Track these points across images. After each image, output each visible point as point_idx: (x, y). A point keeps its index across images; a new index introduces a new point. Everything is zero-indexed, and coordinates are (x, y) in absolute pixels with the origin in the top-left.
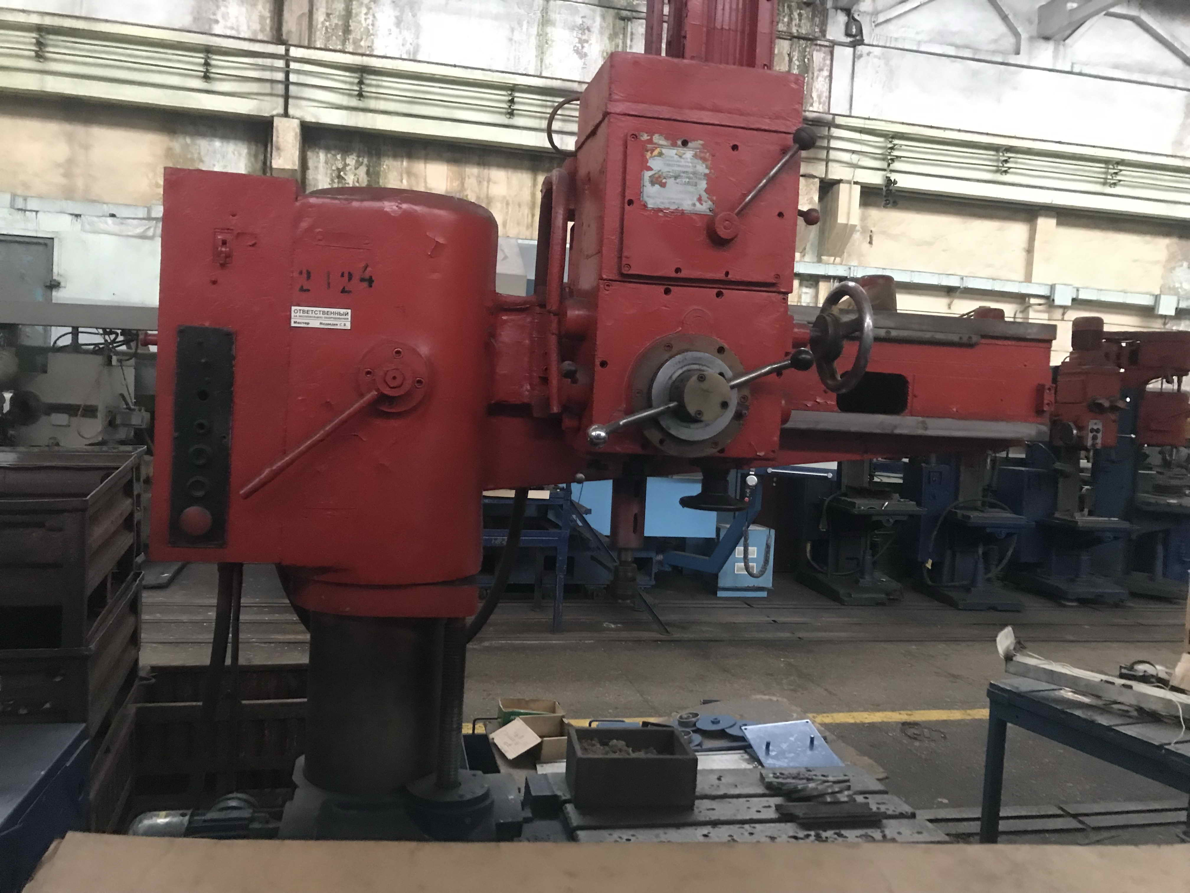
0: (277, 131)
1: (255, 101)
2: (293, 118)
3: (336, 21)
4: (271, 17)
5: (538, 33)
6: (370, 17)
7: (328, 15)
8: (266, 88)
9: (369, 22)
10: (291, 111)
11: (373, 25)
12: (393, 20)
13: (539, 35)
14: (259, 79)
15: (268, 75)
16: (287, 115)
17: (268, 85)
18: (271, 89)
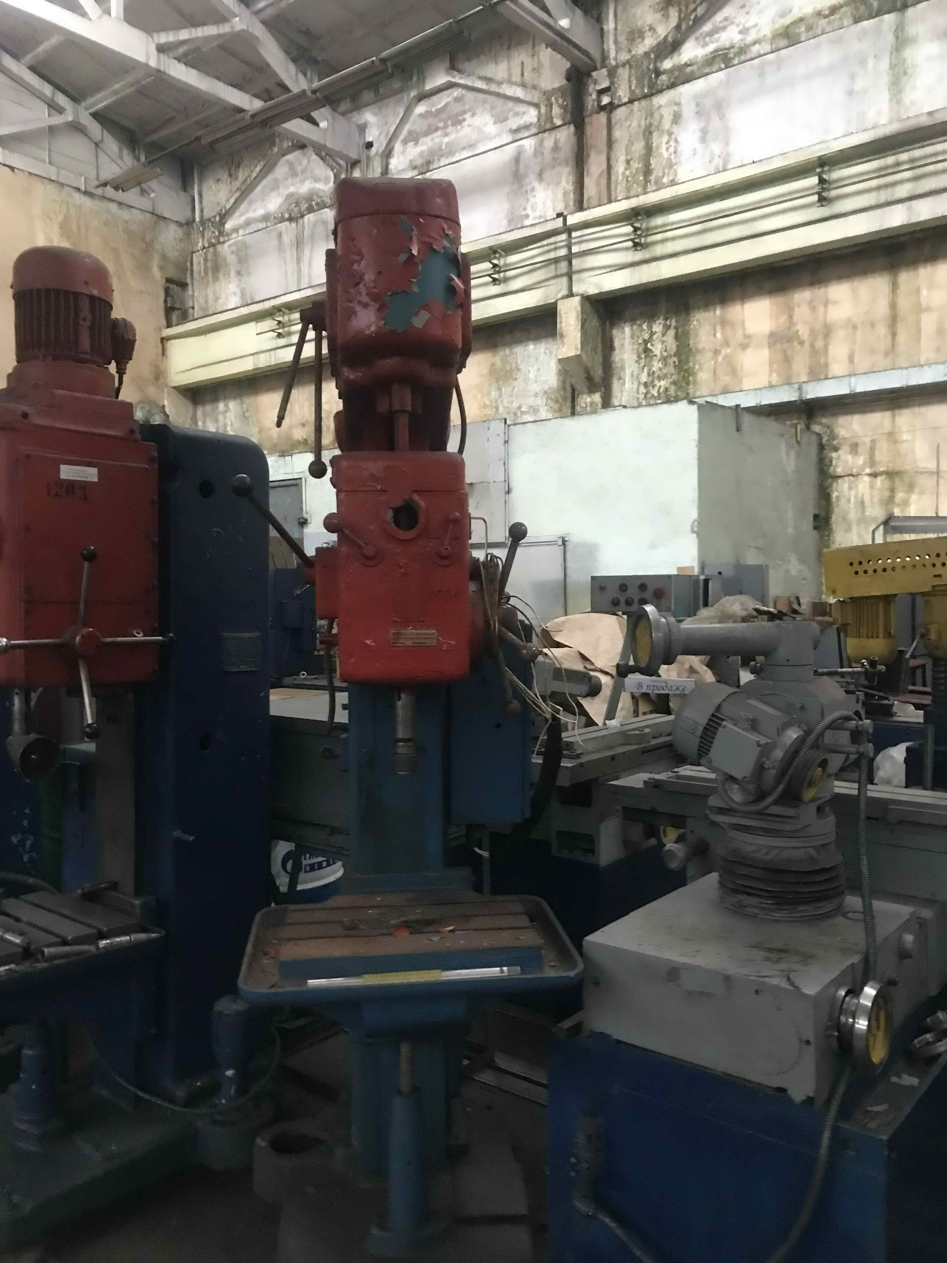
0: (560, 315)
1: (542, 289)
2: (577, 295)
3: (637, 165)
5: (891, 64)
6: (672, 143)
7: (628, 162)
8: (552, 270)
9: (672, 150)
10: (575, 290)
11: (675, 152)
12: (698, 134)
13: (892, 67)
14: (544, 264)
15: (552, 255)
16: (571, 295)
17: (553, 267)
18: (556, 269)
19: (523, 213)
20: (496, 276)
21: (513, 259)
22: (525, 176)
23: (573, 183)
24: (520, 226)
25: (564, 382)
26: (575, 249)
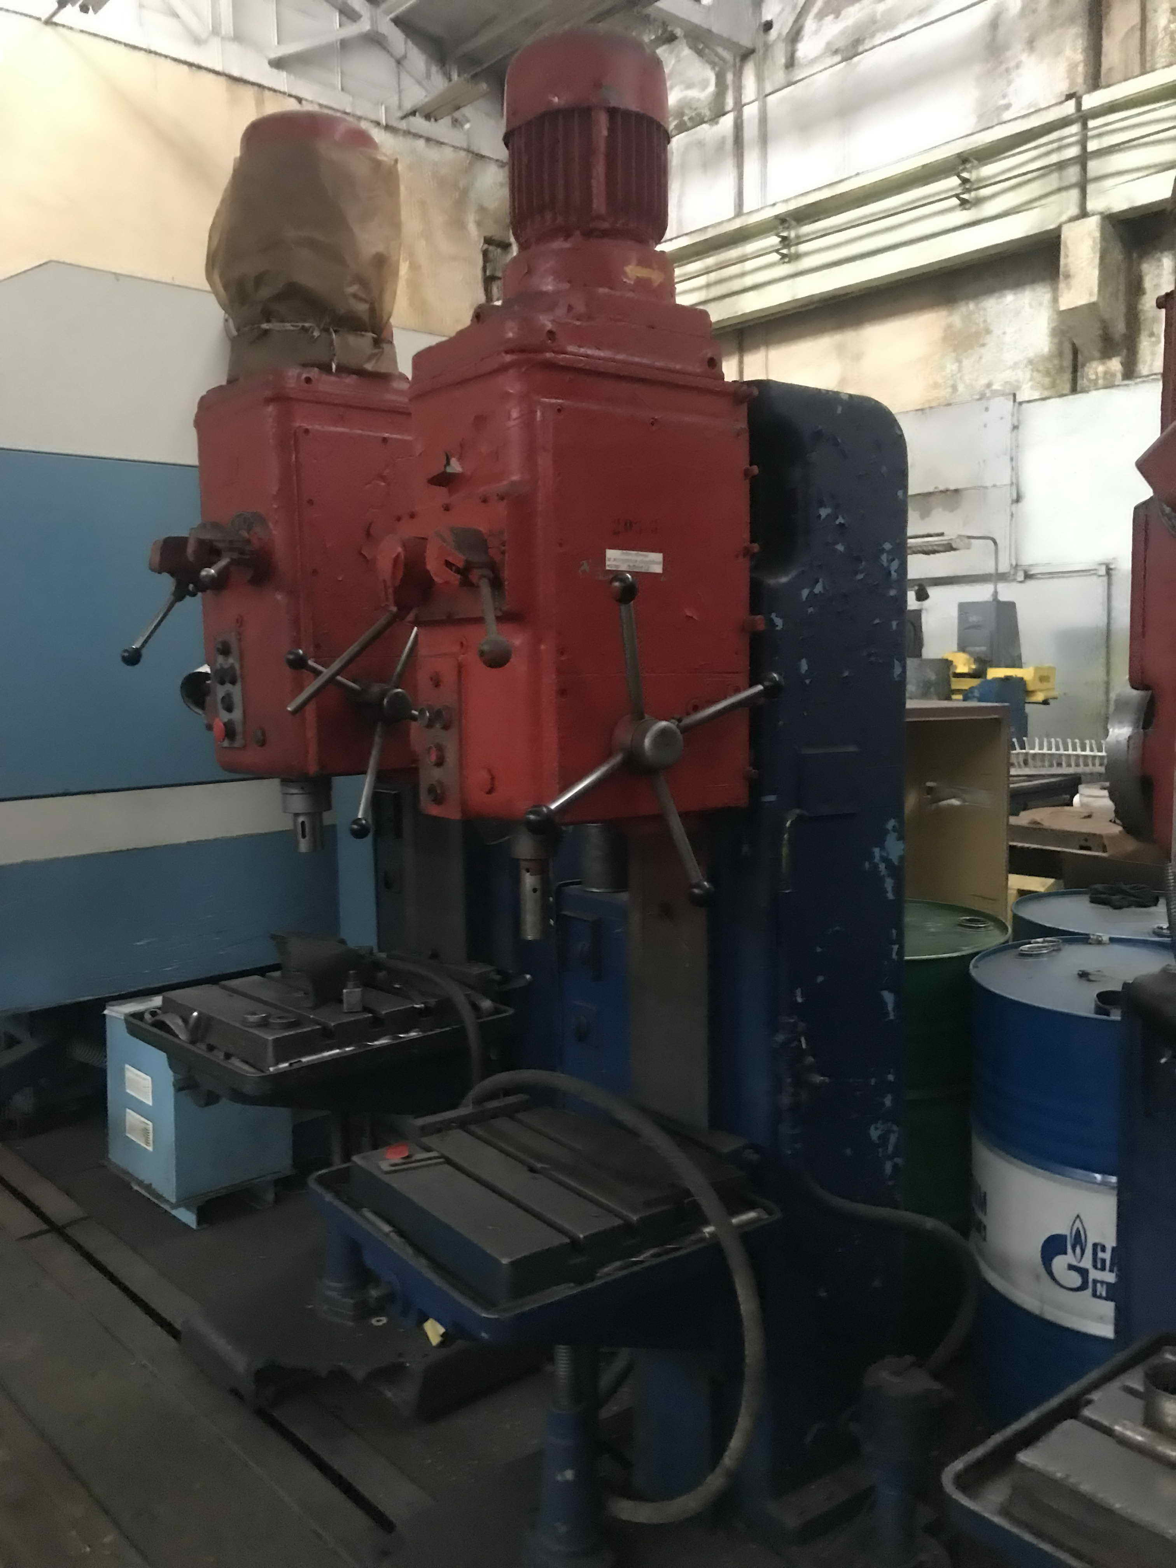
0: (1066, 246)
1: (1035, 210)
2: (1093, 215)
4: (1085, 61)
8: (1053, 182)
10: (1090, 206)
14: (1041, 172)
15: (1054, 158)
16: (1084, 214)
17: (1055, 176)
18: (1060, 178)
19: (1003, 102)
20: (965, 196)
21: (988, 170)
22: (1006, 47)
23: (1085, 50)
24: (996, 122)
25: (1060, 343)
26: (1092, 146)
